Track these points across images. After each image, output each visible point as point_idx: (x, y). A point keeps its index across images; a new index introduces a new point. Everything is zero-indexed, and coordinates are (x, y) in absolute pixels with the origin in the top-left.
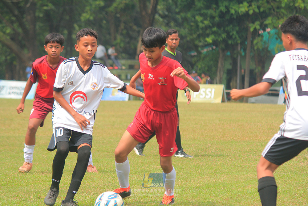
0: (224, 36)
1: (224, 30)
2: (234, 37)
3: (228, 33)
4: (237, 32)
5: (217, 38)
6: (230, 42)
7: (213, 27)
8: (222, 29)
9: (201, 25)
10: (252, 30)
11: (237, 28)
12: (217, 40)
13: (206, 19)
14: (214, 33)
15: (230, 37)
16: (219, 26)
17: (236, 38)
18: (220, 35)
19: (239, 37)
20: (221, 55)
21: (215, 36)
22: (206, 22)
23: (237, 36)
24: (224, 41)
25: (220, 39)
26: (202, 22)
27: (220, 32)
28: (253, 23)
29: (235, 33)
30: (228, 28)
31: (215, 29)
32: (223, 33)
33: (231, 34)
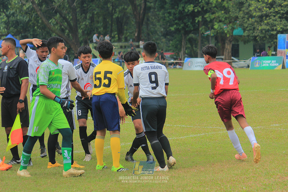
0: (182, 25)
1: (182, 21)
2: (189, 26)
3: (185, 24)
4: (191, 23)
6: (187, 29)
7: (176, 20)
8: (181, 21)
11: (191, 20)
12: (178, 28)
14: (176, 24)
15: (187, 26)
16: (179, 19)
17: (190, 26)
18: (180, 25)
20: (183, 38)
21: (177, 26)
22: (171, 17)
23: (191, 25)
24: (183, 28)
25: (180, 27)
29: (189, 23)
30: (185, 21)
31: (177, 21)
32: (182, 24)
33: (187, 24)
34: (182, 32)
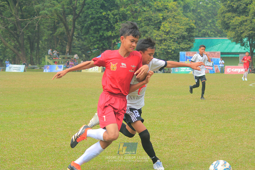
2: (106, 45)
3: (103, 44)
4: (107, 43)
5: (99, 46)
6: (104, 47)
7: (97, 41)
8: (101, 42)
9: (92, 41)
10: (113, 42)
11: (107, 42)
12: (99, 47)
13: (94, 38)
14: (98, 44)
15: (104, 45)
16: (100, 41)
18: (100, 45)
19: (108, 45)
21: (98, 45)
22: (94, 39)
23: (107, 45)
24: (102, 47)
25: (100, 46)
26: (93, 39)
27: (100, 43)
28: (114, 39)
29: (106, 44)
30: (103, 42)
31: (98, 42)
32: (101, 44)
33: (105, 44)
34: (101, 49)
